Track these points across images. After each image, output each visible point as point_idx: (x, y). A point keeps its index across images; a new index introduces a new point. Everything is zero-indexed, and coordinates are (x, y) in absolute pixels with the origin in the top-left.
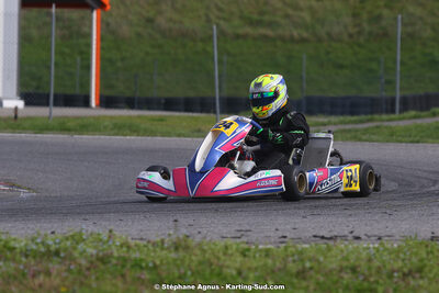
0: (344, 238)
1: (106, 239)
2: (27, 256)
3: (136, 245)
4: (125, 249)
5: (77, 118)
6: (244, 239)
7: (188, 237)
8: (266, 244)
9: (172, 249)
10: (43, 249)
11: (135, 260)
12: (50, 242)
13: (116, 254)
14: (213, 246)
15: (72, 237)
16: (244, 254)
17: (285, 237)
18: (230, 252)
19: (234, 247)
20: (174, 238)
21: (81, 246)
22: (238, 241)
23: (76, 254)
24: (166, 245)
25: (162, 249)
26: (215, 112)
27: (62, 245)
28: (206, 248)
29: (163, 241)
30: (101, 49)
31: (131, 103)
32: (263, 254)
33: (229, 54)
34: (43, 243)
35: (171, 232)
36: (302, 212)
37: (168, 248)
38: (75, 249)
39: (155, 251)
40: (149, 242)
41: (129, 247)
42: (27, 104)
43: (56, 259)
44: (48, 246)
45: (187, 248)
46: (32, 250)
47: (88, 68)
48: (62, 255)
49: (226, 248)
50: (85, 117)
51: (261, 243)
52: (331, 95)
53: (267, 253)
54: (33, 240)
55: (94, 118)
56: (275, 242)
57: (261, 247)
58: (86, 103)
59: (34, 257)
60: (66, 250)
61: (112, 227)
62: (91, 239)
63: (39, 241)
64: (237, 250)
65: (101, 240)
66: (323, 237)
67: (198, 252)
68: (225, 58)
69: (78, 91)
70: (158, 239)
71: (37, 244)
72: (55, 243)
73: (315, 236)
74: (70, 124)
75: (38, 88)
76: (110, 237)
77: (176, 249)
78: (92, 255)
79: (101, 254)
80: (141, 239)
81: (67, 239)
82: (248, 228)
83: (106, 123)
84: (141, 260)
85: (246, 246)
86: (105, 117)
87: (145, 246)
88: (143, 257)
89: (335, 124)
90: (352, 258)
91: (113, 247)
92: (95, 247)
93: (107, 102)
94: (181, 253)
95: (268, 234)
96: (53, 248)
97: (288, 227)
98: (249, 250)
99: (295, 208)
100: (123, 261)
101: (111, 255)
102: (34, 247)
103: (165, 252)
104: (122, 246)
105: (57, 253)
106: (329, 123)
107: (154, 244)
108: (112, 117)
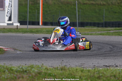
0: (113, 66)
1: (40, 67)
2: (17, 72)
3: (50, 69)
4: (46, 70)
5: (36, 28)
6: (82, 67)
7: (66, 66)
8: (89, 68)
9: (60, 70)
10: (21, 70)
11: (49, 73)
12: (24, 68)
13: (43, 71)
14: (72, 69)
15: (30, 66)
16: (82, 71)
17: (95, 66)
18: (78, 71)
19: (79, 69)
20: (61, 66)
21: (33, 69)
22: (80, 67)
23: (31, 72)
24: (59, 69)
25: (57, 70)
26: (77, 27)
27: (28, 69)
28: (70, 69)
29: (58, 68)
30: (43, 8)
31: (52, 24)
32: (88, 71)
33: (82, 9)
34: (22, 68)
35: (60, 65)
36: (101, 58)
37: (59, 70)
38: (31, 70)
39: (55, 71)
40: (54, 68)
41: (47, 69)
42: (20, 24)
43: (25, 73)
44: (23, 69)
45: (65, 70)
46: (18, 70)
47: (39, 13)
48: (27, 72)
49: (77, 69)
50: (38, 28)
51: (87, 68)
52: (113, 21)
53: (89, 71)
54: (19, 67)
55: (41, 28)
56: (92, 67)
57: (87, 69)
58: (38, 24)
59: (19, 72)
60: (28, 70)
61: (43, 63)
62: (36, 67)
63: (21, 67)
64: (80, 70)
65: (39, 67)
66: (106, 66)
67: (68, 71)
68: (80, 10)
69: (36, 20)
70: (56, 67)
71: (20, 69)
72: (25, 68)
73: (104, 66)
74: (33, 31)
75: (24, 19)
76: (42, 66)
77: (62, 70)
78: (36, 72)
79: (39, 72)
80: (52, 67)
81: (29, 67)
82: (84, 63)
83: (44, 30)
84: (51, 73)
85: (83, 69)
86: (44, 28)
87: (52, 69)
88: (51, 72)
89: (113, 30)
90: (114, 72)
91: (43, 70)
92: (38, 69)
93: (45, 24)
94: (63, 71)
95: (90, 65)
96: (25, 70)
97: (96, 62)
98: (83, 70)
99: (99, 56)
100: (46, 73)
101: (42, 72)
102: (19, 69)
103: (58, 71)
104: (45, 69)
105: (26, 71)
106: (111, 30)
107: (55, 68)
108: (46, 28)
